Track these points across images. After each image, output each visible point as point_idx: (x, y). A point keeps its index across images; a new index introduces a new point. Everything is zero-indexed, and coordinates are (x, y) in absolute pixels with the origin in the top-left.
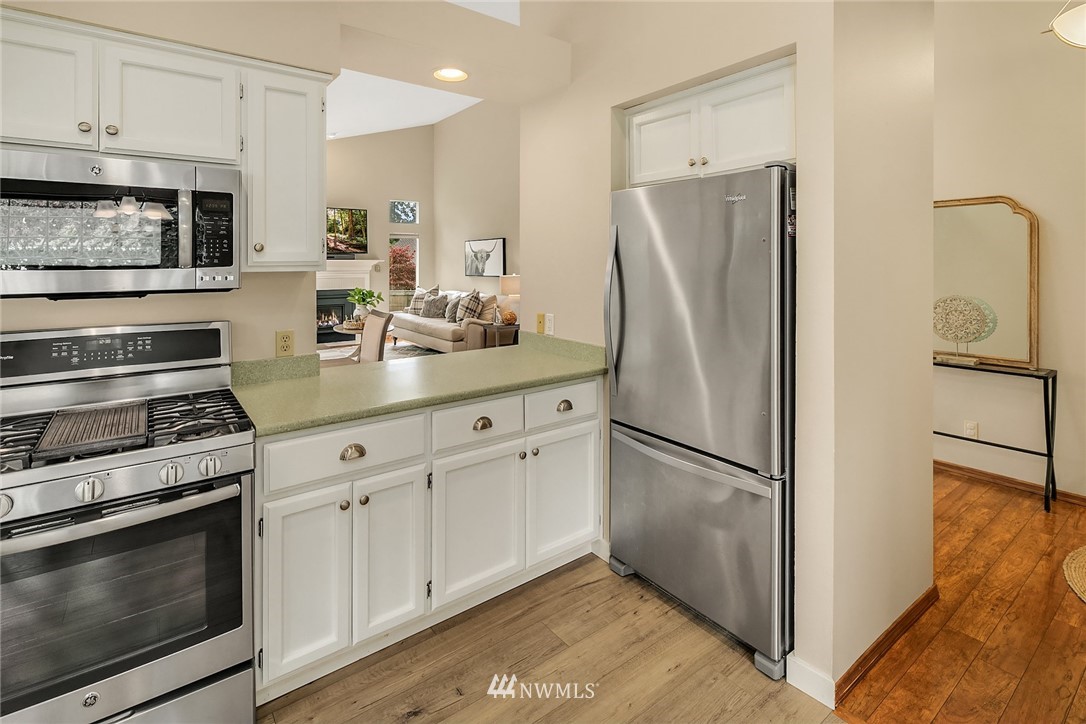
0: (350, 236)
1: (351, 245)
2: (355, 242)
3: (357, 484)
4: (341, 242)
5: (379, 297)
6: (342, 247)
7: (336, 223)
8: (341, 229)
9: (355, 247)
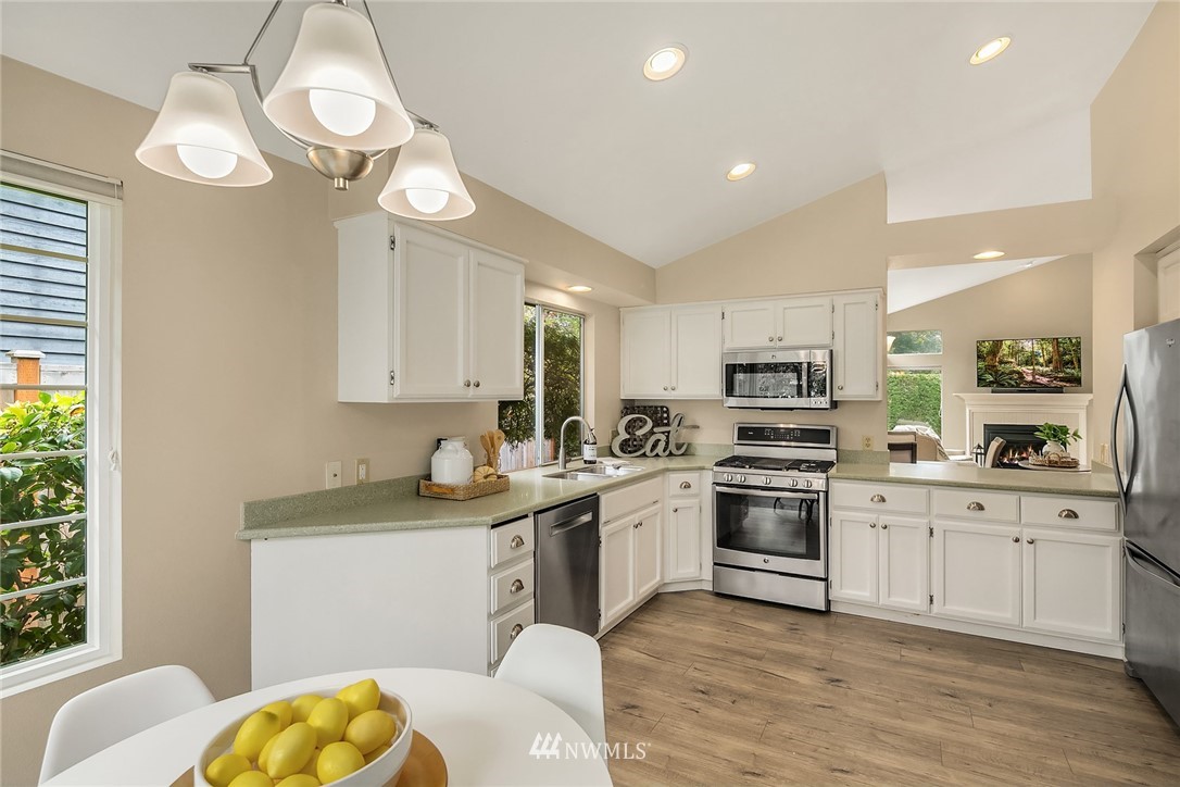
0: (1056, 368)
1: (1056, 378)
2: (1061, 375)
3: (881, 517)
4: (1042, 375)
5: (1075, 434)
6: (1044, 380)
7: (1034, 355)
8: (1041, 360)
9: (1062, 380)
